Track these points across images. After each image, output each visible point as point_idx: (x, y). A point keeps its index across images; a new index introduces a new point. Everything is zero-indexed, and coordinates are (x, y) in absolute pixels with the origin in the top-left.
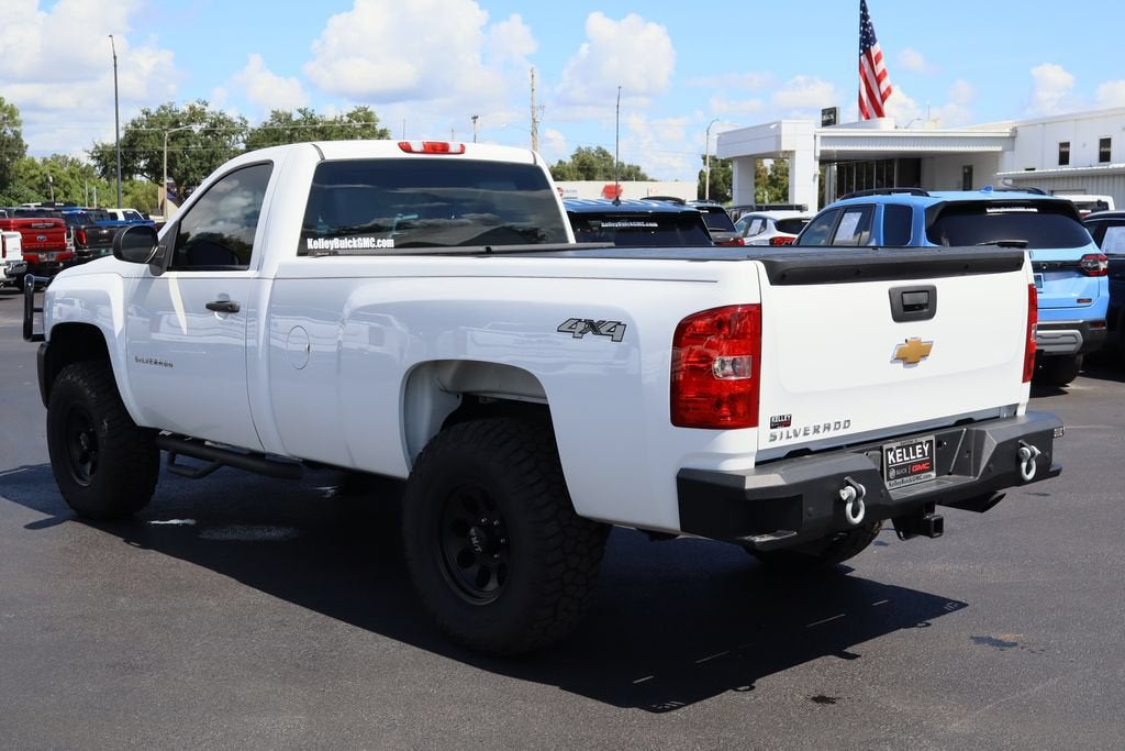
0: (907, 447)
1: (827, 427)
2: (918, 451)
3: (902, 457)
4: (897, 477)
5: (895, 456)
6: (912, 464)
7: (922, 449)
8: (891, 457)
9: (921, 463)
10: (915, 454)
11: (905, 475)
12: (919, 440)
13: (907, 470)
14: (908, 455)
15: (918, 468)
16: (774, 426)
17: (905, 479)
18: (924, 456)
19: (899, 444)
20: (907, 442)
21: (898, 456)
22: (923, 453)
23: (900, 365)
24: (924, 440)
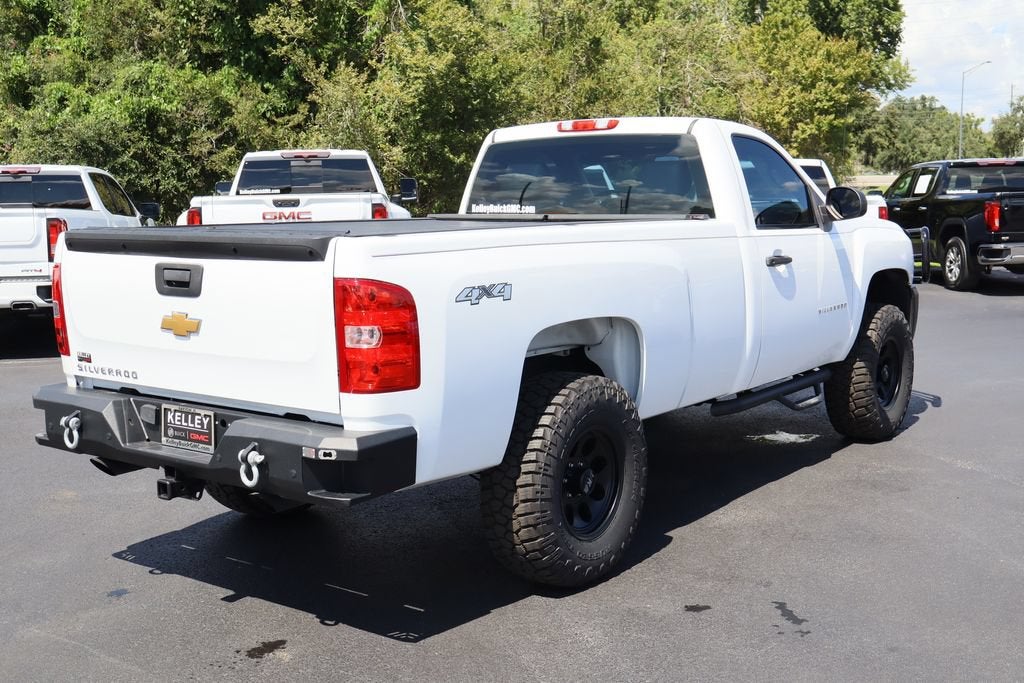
0: (187, 414)
1: (118, 373)
2: (197, 421)
3: (180, 421)
4: (175, 437)
5: (174, 417)
6: (190, 431)
7: (201, 420)
8: (170, 417)
9: (200, 433)
10: (193, 422)
11: (183, 439)
12: (198, 411)
13: (184, 435)
14: (186, 421)
15: (196, 437)
16: (81, 359)
17: (182, 442)
18: (202, 428)
19: (177, 408)
20: (187, 408)
21: (177, 418)
22: (202, 424)
23: (170, 336)
24: (203, 412)
